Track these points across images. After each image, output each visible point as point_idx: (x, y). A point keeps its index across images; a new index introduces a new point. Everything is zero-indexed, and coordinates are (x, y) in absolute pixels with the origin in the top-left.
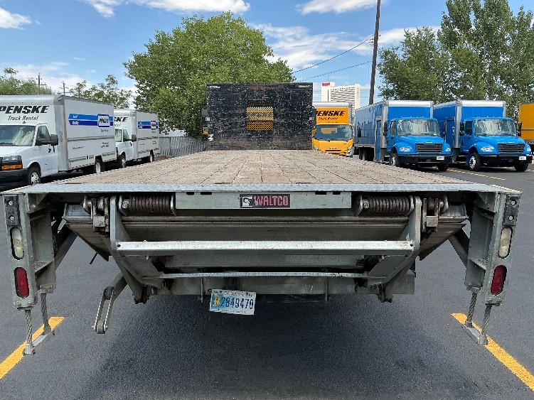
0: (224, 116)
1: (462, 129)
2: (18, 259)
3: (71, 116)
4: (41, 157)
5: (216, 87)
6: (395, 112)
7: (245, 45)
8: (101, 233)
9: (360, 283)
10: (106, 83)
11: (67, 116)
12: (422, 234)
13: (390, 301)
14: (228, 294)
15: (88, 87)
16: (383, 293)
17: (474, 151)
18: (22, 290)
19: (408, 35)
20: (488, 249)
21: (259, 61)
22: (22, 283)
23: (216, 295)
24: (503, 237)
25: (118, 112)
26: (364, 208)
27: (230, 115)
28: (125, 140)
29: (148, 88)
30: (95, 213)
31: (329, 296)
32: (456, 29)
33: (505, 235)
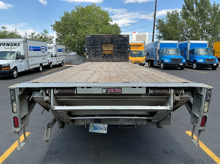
0: (93, 48)
1: (190, 52)
2: (15, 113)
3: (30, 47)
4: (18, 64)
5: (90, 36)
6: (162, 45)
7: (101, 17)
8: (47, 103)
9: (149, 121)
10: (43, 33)
11: (28, 47)
12: (174, 103)
13: (161, 128)
14: (96, 125)
15: (36, 35)
16: (158, 124)
17: (195, 61)
18: (16, 125)
19: (168, 13)
20: (200, 109)
21: (107, 24)
22: (16, 123)
23: (92, 125)
24: (206, 105)
25: (49, 45)
26: (151, 93)
27: (95, 48)
28: (52, 56)
29: (61, 35)
30: (45, 95)
31: (136, 125)
32: (188, 11)
33: (206, 104)
